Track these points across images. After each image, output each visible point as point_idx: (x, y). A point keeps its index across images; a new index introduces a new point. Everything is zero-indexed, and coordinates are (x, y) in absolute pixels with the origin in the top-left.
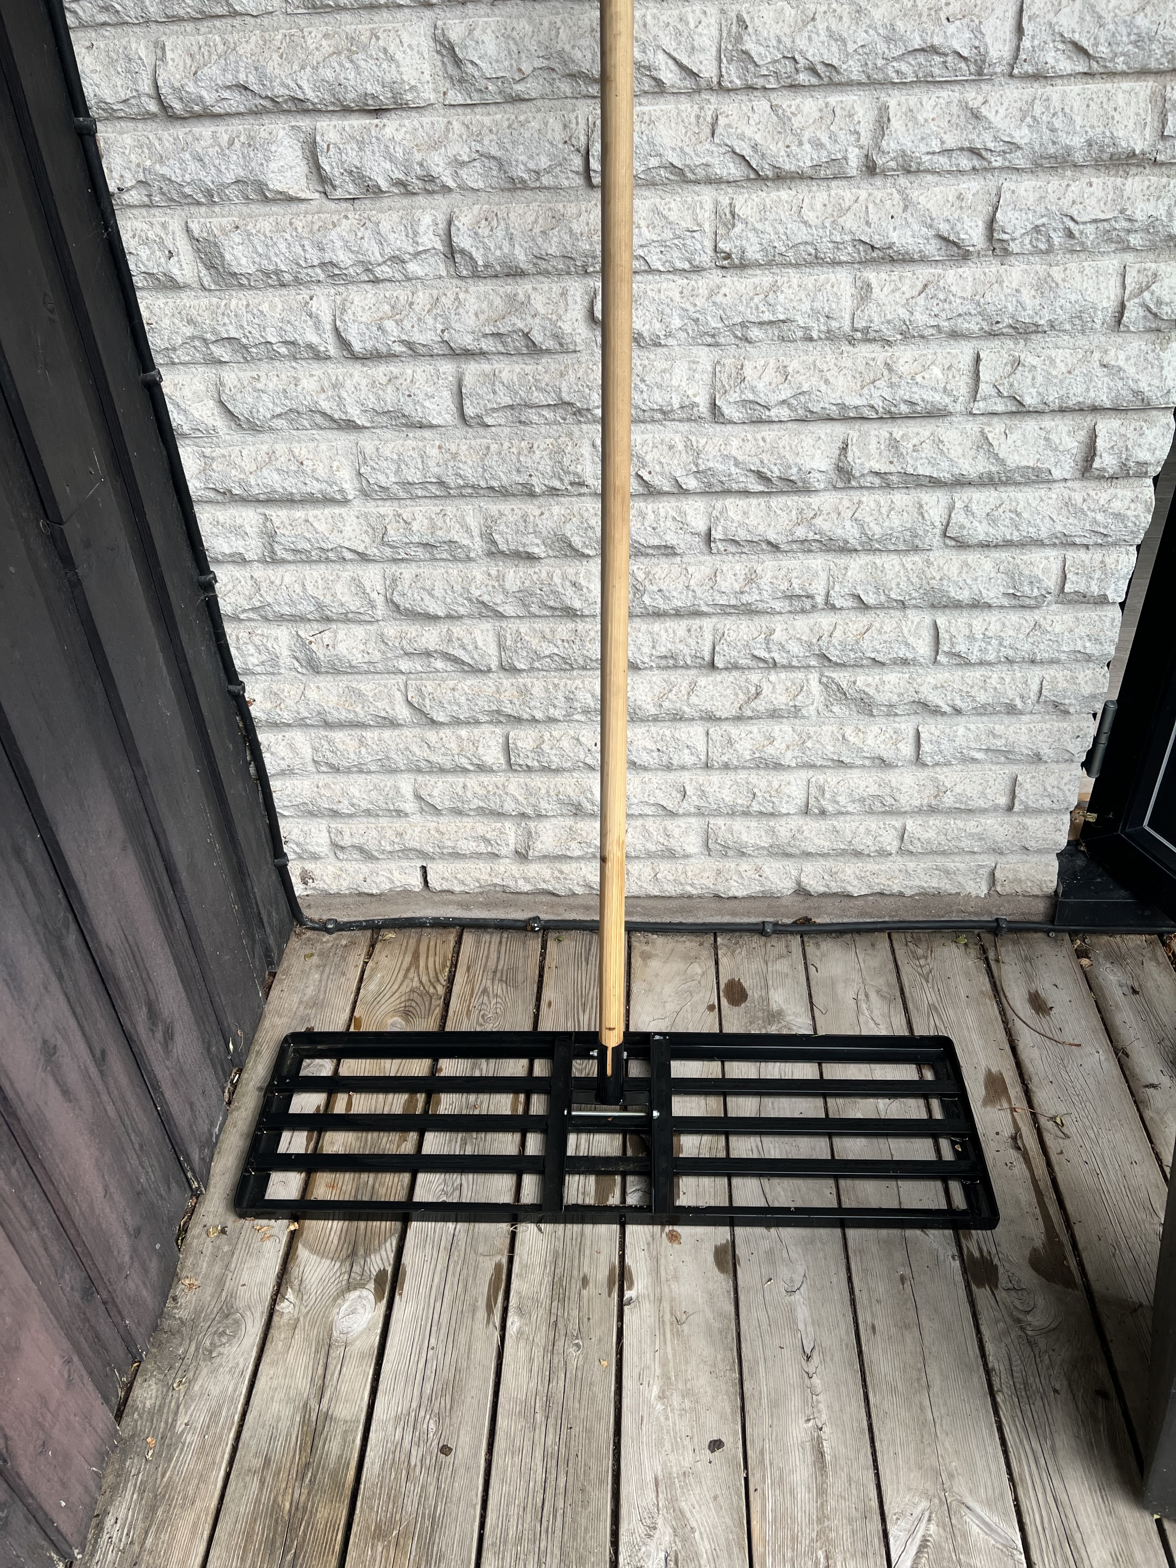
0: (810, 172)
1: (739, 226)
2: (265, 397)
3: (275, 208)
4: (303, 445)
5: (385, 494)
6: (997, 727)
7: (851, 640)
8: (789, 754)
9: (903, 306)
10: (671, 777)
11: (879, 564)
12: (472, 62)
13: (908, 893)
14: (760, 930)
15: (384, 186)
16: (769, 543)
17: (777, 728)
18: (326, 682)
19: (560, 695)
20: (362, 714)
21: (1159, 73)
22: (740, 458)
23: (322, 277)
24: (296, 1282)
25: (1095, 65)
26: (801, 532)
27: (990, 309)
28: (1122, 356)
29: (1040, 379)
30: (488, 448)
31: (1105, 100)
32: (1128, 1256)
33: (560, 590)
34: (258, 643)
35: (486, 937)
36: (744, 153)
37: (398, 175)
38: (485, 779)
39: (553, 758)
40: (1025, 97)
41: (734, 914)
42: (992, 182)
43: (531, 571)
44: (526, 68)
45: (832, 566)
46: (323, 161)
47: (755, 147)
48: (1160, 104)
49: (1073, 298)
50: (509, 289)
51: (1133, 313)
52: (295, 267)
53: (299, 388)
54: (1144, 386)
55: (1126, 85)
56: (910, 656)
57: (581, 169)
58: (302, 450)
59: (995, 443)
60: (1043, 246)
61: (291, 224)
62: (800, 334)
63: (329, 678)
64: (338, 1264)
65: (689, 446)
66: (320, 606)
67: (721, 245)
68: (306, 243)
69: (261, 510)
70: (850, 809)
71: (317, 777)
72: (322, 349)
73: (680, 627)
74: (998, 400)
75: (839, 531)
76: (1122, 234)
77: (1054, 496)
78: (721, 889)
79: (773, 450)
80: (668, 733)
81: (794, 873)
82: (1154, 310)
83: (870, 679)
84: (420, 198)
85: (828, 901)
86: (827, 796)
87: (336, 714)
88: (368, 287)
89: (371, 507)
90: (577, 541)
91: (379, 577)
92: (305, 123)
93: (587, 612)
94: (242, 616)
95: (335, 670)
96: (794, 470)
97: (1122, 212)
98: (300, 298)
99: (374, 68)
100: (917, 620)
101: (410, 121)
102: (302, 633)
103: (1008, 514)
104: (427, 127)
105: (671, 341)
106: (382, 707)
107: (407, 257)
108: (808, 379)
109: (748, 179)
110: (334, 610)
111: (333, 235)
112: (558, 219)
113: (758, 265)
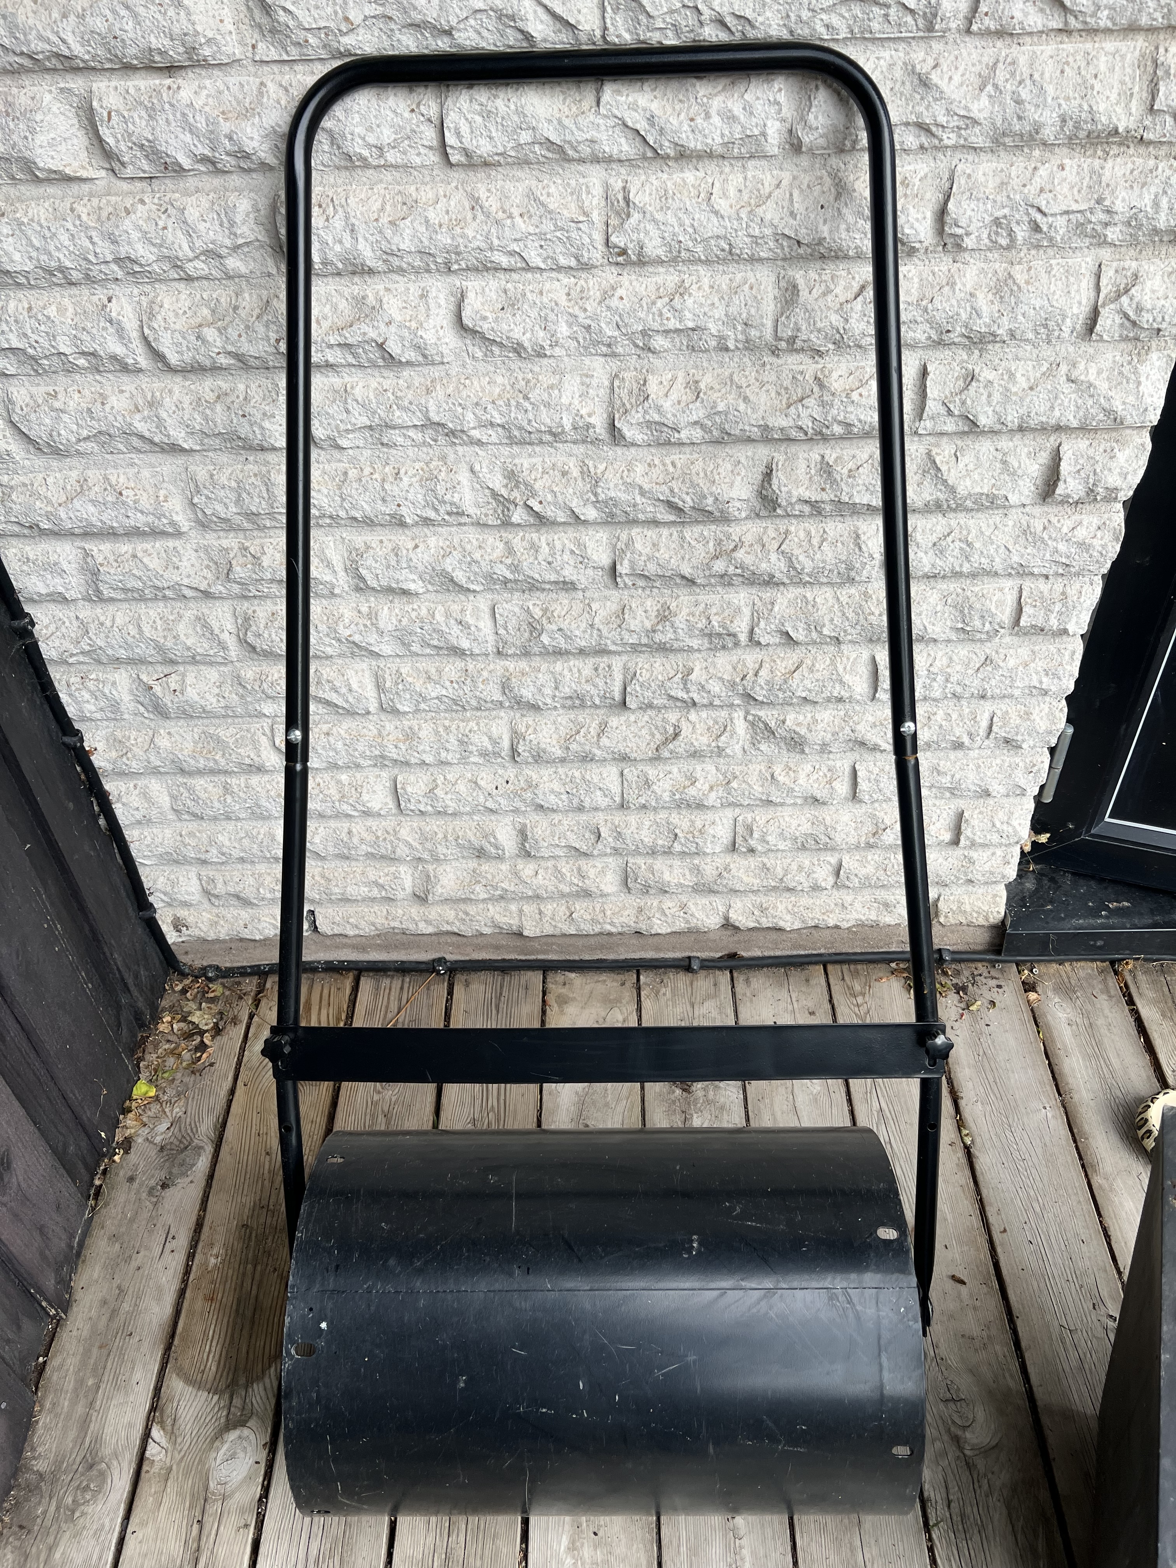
0: (720, 150)
1: (636, 216)
2: (65, 417)
3: (51, 190)
4: (121, 471)
5: (227, 525)
6: (942, 763)
7: (778, 680)
8: (713, 795)
9: (837, 312)
10: (583, 817)
11: (810, 598)
12: (284, 9)
13: (845, 925)
14: (685, 966)
15: (186, 163)
16: (683, 577)
17: (699, 768)
18: (177, 727)
19: (452, 739)
20: (222, 762)
21: (1151, 30)
22: (646, 487)
23: (120, 274)
24: (169, 1422)
25: (1072, 20)
26: (719, 566)
27: (940, 317)
28: (1093, 370)
29: (997, 397)
30: (346, 474)
31: (1083, 64)
32: (1073, 1355)
33: (444, 628)
34: (93, 688)
35: (385, 982)
36: (638, 127)
37: (203, 150)
38: (371, 822)
39: (449, 803)
40: (985, 59)
41: (658, 949)
42: (944, 163)
43: (408, 608)
44: (355, 16)
45: (757, 600)
46: (104, 132)
47: (651, 120)
48: (1150, 69)
49: (1038, 303)
50: (356, 290)
51: (1108, 321)
52: (83, 263)
53: (107, 408)
54: (1118, 406)
55: (1110, 45)
56: (845, 694)
57: (435, 143)
58: (120, 477)
59: (944, 468)
60: (1004, 242)
61: (72, 210)
62: (713, 343)
63: (182, 722)
64: (216, 1397)
65: (585, 472)
66: (160, 648)
67: (614, 239)
68: (94, 234)
69: (79, 543)
70: (781, 847)
71: (179, 824)
72: (130, 361)
73: (586, 666)
74: (949, 420)
75: (764, 565)
76: (1098, 228)
77: (1011, 523)
78: (643, 927)
79: (685, 476)
80: (577, 774)
81: (722, 909)
82: (1133, 316)
83: (801, 718)
84: (234, 177)
85: (760, 936)
86: (756, 835)
87: (192, 762)
88: (182, 286)
89: (210, 539)
90: (460, 576)
91: (229, 616)
92: (76, 83)
93: (477, 651)
94: (71, 660)
95: (187, 714)
96: (710, 500)
97: (1098, 202)
98: (95, 299)
99: (158, 16)
100: (853, 655)
101: (212, 82)
102: (144, 677)
103: (957, 543)
104: (235, 89)
105: (558, 351)
106: (246, 753)
107: (224, 251)
108: (723, 398)
109: (644, 158)
110: (178, 652)
111: (127, 224)
112: (411, 205)
113: (660, 262)
